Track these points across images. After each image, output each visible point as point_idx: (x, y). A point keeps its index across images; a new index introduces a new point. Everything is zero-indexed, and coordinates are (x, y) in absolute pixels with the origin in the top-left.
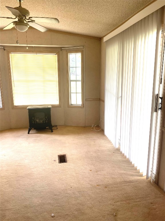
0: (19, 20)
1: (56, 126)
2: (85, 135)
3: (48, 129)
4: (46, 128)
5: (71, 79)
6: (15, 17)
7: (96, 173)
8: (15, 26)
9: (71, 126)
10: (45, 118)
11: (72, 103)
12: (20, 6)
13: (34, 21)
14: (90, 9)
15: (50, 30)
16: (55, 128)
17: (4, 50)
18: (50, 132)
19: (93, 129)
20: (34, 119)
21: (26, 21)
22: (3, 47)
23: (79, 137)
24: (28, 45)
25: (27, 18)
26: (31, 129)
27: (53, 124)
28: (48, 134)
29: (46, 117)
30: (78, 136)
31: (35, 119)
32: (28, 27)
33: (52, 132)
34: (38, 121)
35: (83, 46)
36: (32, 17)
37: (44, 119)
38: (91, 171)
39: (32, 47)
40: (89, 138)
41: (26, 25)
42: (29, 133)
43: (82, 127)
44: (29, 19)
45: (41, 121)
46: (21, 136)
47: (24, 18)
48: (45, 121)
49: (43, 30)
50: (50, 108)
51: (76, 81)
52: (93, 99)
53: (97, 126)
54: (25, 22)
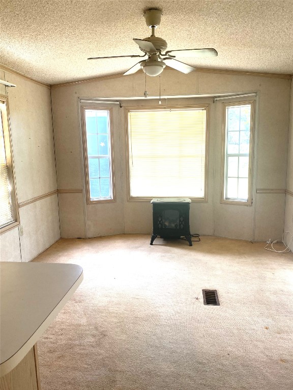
0: (149, 58)
1: (197, 236)
2: (253, 258)
3: (183, 239)
4: (180, 238)
5: (229, 153)
6: (144, 54)
7: (278, 336)
8: (142, 67)
9: (225, 239)
10: (180, 221)
11: (229, 197)
12: (153, 35)
13: (175, 57)
14: (275, 24)
15: (198, 70)
16: (196, 239)
17: (121, 107)
18: (187, 245)
19: (269, 247)
20: (161, 220)
21: (160, 58)
22: (118, 103)
23: (241, 260)
24: (161, 97)
25: (162, 53)
26: (156, 236)
27: (192, 232)
28: (183, 248)
29: (182, 219)
30: (239, 258)
31: (163, 221)
32: (164, 67)
33: (191, 245)
34: (167, 224)
35: (256, 93)
36: (170, 51)
37: (178, 221)
38: (267, 328)
39: (165, 99)
40: (262, 264)
41: (161, 64)
42: (151, 244)
43: (246, 242)
44: (166, 55)
45: (173, 225)
46: (139, 247)
47: (158, 54)
48: (180, 225)
49: (186, 70)
50: (188, 203)
51: (238, 155)
52: (272, 190)
53: (277, 242)
54: (159, 60)
